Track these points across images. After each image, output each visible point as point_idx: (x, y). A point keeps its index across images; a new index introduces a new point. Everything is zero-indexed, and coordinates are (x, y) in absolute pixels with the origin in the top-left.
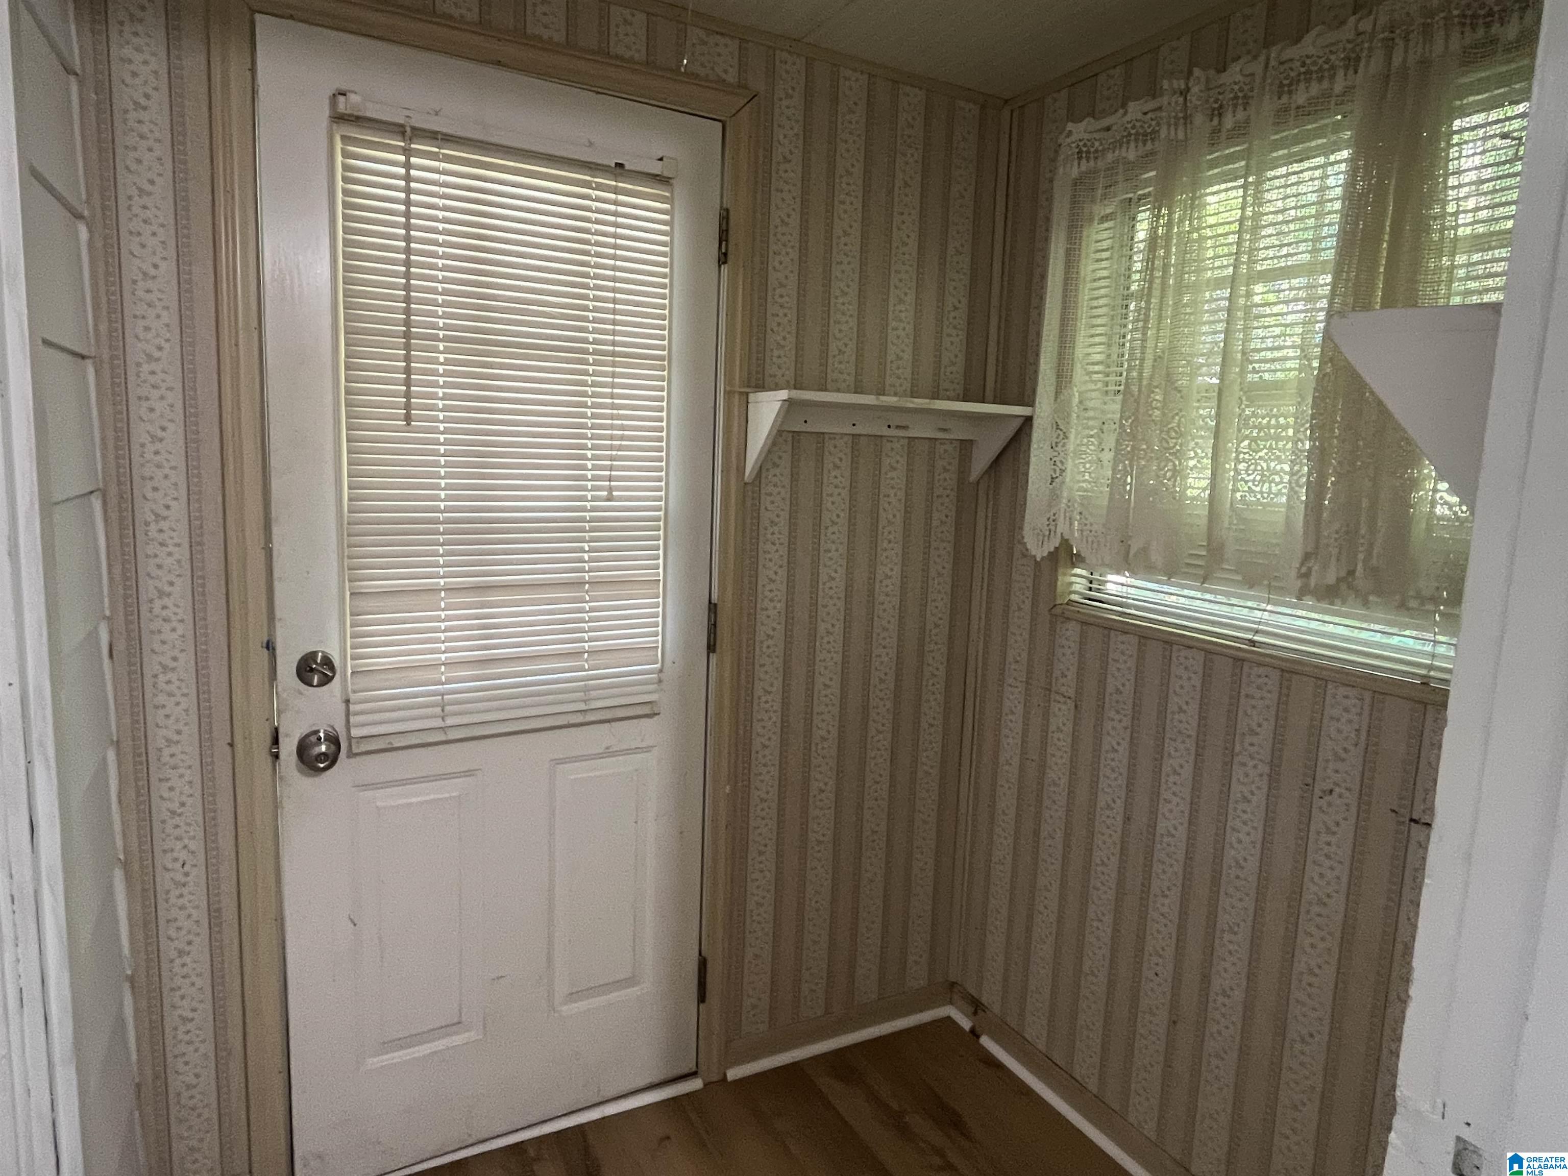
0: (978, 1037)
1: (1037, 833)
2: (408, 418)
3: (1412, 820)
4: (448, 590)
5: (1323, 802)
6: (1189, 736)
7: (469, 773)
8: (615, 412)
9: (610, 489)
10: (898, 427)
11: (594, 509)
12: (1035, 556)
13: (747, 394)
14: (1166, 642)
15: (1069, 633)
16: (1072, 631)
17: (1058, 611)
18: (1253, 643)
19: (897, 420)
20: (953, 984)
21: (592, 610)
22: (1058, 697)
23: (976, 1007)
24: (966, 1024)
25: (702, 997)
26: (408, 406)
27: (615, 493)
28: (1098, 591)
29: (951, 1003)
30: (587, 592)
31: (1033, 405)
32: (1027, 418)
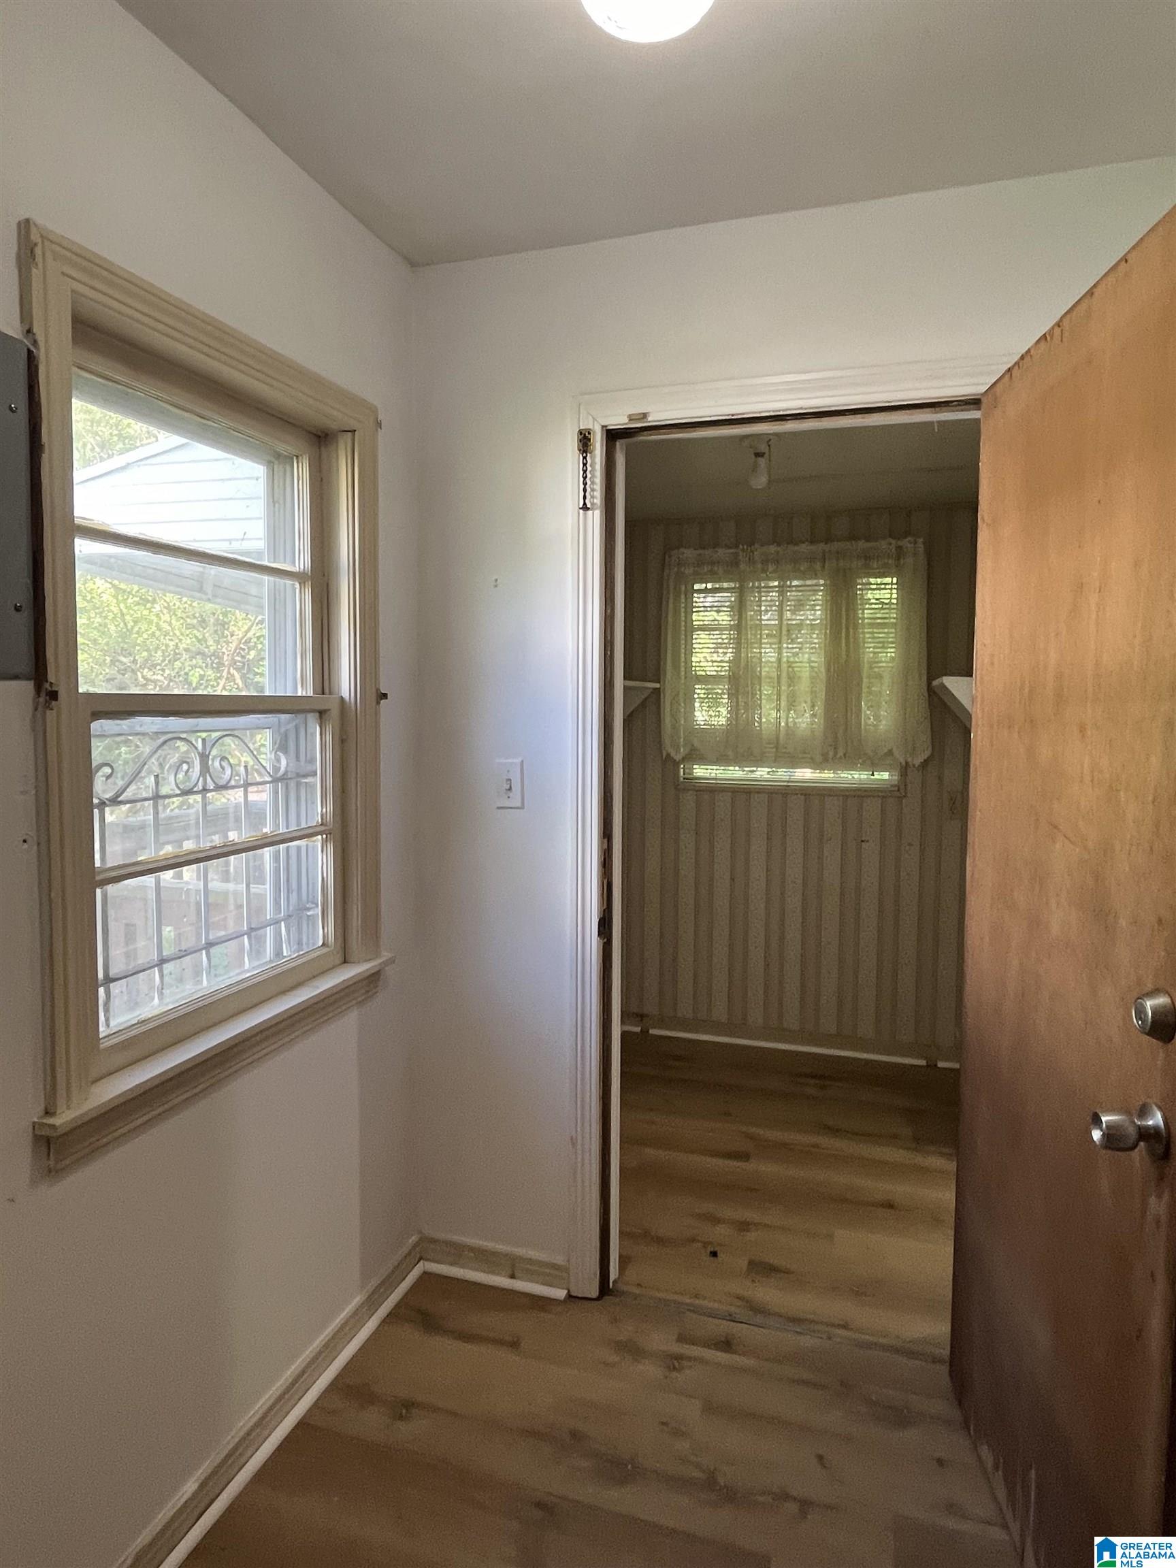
0: (647, 1032)
3: (862, 841)
5: (828, 845)
12: (671, 761)
15: (688, 797)
16: (690, 796)
17: (677, 787)
22: (683, 830)
23: (641, 1018)
24: (639, 1029)
28: (691, 774)
31: (659, 682)
32: (655, 689)
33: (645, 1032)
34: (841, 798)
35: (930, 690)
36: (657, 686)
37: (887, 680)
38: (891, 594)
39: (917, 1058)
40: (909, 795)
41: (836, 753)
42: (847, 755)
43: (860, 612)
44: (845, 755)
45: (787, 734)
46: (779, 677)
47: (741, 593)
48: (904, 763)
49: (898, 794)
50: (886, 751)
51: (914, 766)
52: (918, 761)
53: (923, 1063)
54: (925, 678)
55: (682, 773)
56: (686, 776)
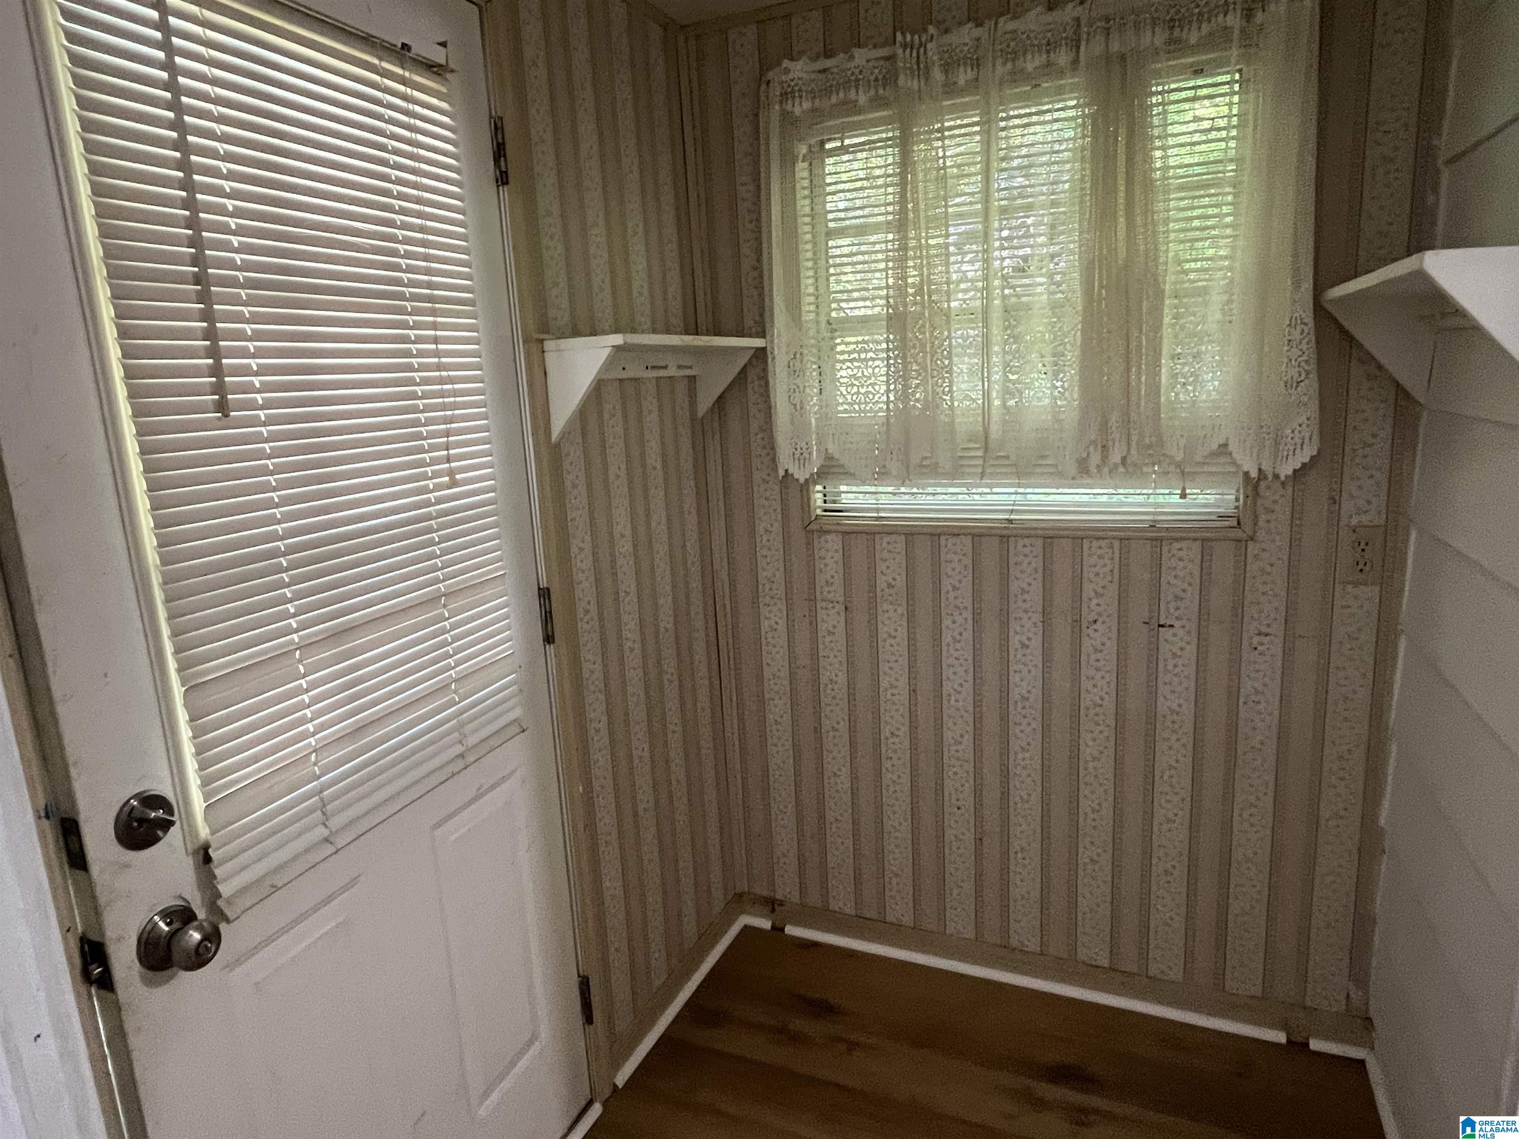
0: (783, 930)
1: (818, 730)
2: (222, 407)
3: (1160, 626)
4: (306, 647)
5: (1090, 631)
6: (966, 608)
7: (354, 881)
8: (444, 373)
9: (451, 473)
10: (653, 367)
11: (439, 501)
12: (797, 480)
13: (542, 341)
14: (932, 535)
15: (830, 545)
16: (833, 543)
17: (813, 527)
18: (1010, 521)
19: (652, 361)
20: (741, 895)
21: (454, 627)
22: (824, 604)
23: (771, 905)
24: (765, 924)
25: (588, 1017)
26: (219, 389)
27: (458, 477)
28: (834, 502)
29: (743, 912)
30: (445, 606)
31: (764, 337)
32: (758, 350)
33: (778, 929)
34: (1116, 544)
35: (1320, 310)
36: (758, 343)
37: (1217, 299)
38: (1230, 105)
39: (1272, 1026)
40: (1261, 535)
41: (1105, 457)
42: (1129, 461)
43: (1158, 154)
44: (1124, 459)
45: (1005, 423)
46: (986, 310)
47: (905, 144)
48: (1254, 474)
49: (1238, 534)
50: (1215, 446)
51: (1276, 476)
52: (1286, 470)
53: (1280, 1037)
54: (1307, 285)
55: (820, 502)
56: (829, 506)
